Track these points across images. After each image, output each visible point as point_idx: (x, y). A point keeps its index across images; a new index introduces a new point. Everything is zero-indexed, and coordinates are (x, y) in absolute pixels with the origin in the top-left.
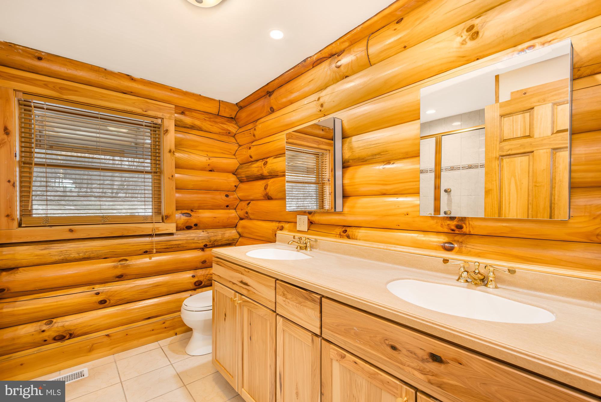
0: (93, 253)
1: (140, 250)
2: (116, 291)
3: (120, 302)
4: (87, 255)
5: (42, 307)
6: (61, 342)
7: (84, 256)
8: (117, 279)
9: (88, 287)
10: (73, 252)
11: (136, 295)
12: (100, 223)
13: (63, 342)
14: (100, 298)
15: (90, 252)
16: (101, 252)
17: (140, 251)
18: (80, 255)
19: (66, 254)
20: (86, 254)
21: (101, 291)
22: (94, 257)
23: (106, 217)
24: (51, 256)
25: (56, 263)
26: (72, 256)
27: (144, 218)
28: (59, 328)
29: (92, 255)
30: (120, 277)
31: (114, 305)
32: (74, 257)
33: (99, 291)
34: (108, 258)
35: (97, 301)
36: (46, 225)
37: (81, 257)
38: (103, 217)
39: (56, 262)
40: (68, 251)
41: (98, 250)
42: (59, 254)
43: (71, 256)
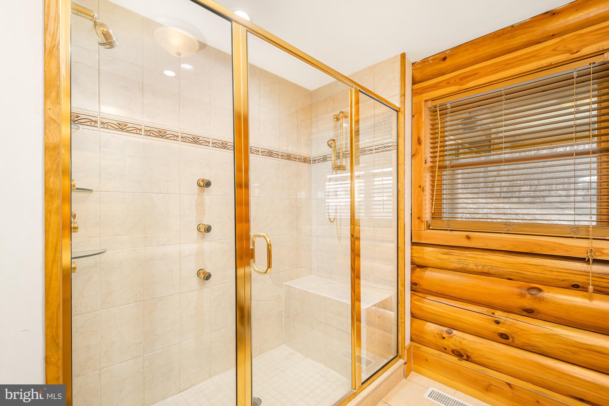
0: (493, 269)
1: (564, 280)
2: (522, 330)
3: (528, 348)
4: (486, 270)
5: (443, 313)
6: (459, 360)
7: (482, 270)
8: (525, 313)
9: (488, 309)
10: (471, 263)
11: (553, 349)
12: (502, 232)
13: (460, 360)
14: (502, 329)
15: (489, 267)
16: (502, 269)
17: (565, 282)
18: (479, 267)
19: (464, 263)
20: (485, 268)
21: (502, 321)
22: (495, 275)
23: (509, 225)
24: (451, 262)
25: (456, 271)
26: (471, 267)
27: (572, 229)
28: (457, 342)
29: (492, 271)
30: (529, 312)
31: (520, 347)
32: (472, 268)
33: (500, 320)
34: (514, 280)
35: (496, 332)
36: (447, 229)
37: (479, 271)
38: (506, 224)
39: (456, 269)
40: (466, 261)
41: (499, 266)
42: (458, 262)
43: (469, 266)
